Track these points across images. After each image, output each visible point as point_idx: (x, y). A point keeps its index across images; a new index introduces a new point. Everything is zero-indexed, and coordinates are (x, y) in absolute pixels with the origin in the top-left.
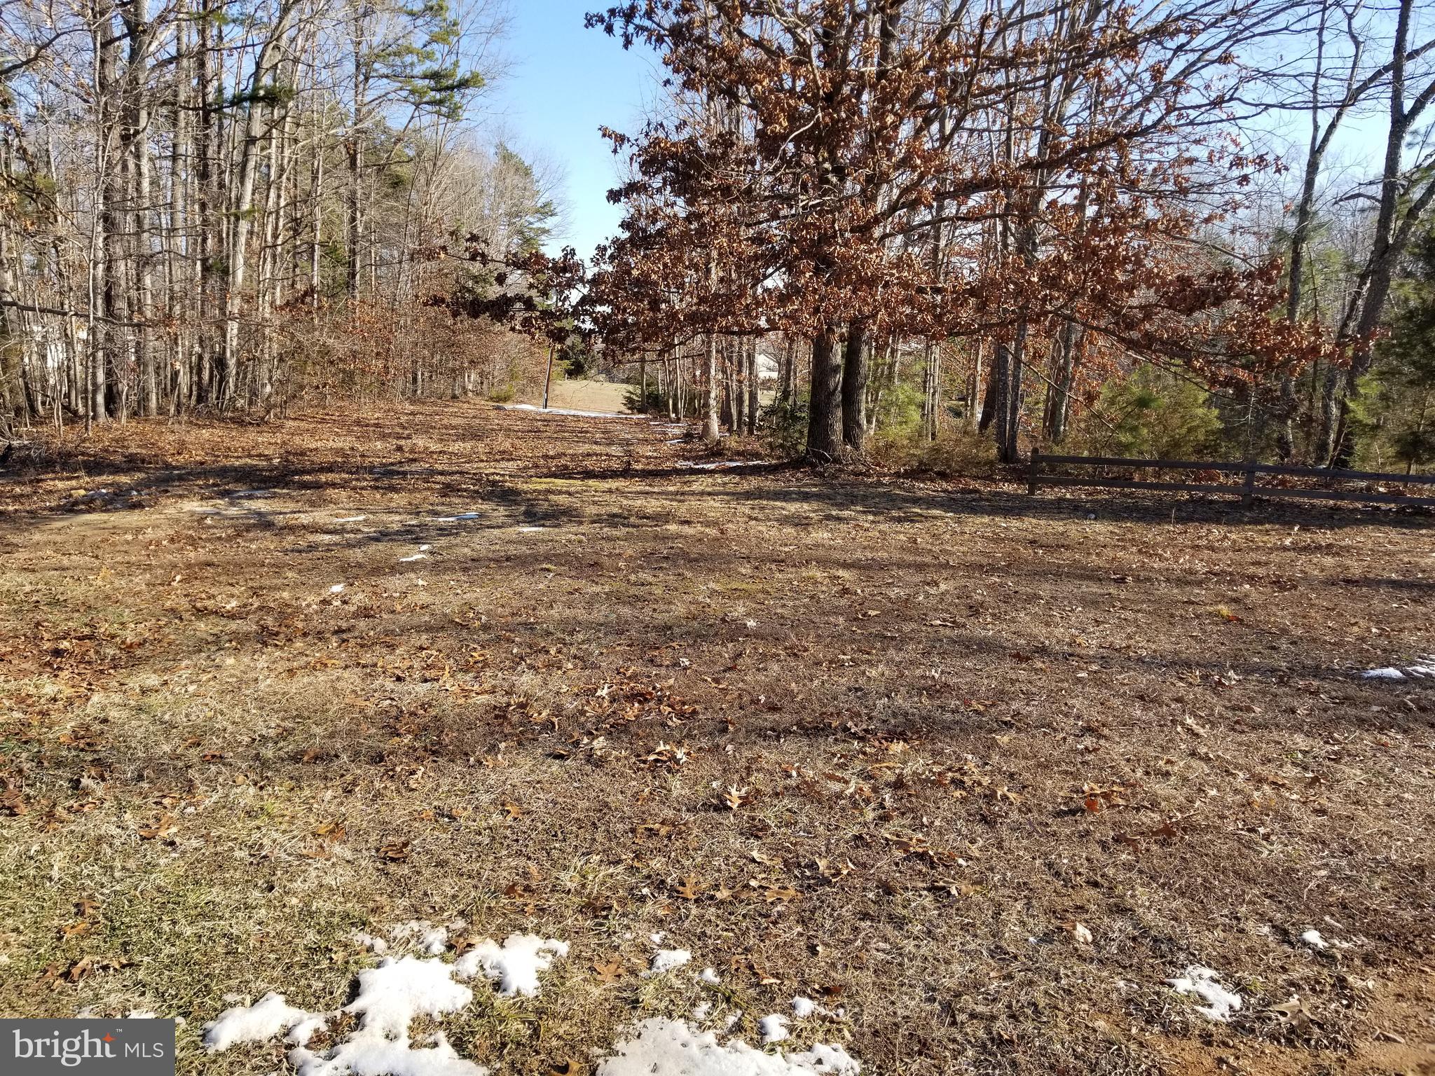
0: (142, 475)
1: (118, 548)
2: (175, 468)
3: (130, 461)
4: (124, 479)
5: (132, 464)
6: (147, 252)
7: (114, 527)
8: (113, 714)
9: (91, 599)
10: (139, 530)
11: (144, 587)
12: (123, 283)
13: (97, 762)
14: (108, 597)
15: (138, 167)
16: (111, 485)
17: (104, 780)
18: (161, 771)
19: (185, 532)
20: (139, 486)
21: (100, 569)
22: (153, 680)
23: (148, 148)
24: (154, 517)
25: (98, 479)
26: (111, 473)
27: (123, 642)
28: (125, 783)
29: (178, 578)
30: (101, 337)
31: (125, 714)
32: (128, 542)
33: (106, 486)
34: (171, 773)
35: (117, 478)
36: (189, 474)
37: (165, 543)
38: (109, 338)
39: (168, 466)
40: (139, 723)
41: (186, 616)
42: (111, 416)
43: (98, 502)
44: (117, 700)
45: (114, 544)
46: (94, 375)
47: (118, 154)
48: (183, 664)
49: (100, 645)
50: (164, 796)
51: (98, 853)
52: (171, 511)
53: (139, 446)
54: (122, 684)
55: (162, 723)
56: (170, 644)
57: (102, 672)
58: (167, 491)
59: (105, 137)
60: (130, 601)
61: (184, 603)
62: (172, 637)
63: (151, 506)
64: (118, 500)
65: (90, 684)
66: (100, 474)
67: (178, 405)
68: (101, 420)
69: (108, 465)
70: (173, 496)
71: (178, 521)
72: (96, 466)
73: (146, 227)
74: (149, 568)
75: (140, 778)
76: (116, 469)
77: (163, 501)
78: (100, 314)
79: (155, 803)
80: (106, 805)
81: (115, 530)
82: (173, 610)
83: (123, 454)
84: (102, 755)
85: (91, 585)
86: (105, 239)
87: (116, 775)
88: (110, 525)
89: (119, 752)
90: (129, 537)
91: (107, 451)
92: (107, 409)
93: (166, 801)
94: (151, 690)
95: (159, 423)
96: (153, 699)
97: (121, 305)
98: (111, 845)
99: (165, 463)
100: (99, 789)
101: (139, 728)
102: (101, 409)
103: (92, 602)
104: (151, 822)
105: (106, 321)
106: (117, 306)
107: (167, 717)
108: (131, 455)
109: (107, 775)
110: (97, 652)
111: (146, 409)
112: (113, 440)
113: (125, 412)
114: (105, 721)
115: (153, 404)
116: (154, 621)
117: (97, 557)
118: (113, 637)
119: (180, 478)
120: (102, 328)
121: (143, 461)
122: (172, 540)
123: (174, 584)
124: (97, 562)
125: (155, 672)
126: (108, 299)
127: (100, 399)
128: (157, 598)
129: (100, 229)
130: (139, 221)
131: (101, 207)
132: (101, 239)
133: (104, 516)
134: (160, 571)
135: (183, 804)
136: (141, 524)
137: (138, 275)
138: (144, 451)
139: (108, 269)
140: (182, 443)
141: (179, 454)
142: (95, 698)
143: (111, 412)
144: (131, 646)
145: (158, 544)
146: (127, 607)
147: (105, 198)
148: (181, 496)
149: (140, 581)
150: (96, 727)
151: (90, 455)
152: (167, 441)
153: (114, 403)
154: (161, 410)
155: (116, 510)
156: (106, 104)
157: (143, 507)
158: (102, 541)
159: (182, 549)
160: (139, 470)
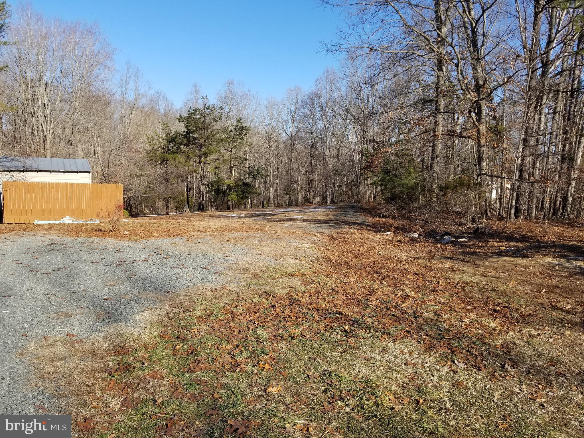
0: (528, 244)
1: (518, 273)
2: (542, 242)
3: (523, 238)
4: (520, 245)
5: (524, 239)
6: (539, 152)
7: (516, 264)
8: (518, 342)
9: (508, 292)
10: (527, 267)
11: (529, 291)
12: (528, 165)
13: (511, 360)
14: (514, 293)
15: (540, 118)
16: (515, 246)
17: (514, 368)
18: (537, 372)
19: (546, 271)
20: (527, 248)
21: (511, 280)
22: (534, 332)
23: (545, 111)
24: (533, 262)
25: (510, 243)
26: (515, 242)
27: (521, 313)
28: (523, 372)
29: (544, 290)
30: (516, 187)
31: (522, 343)
32: (522, 271)
33: (513, 247)
34: (542, 374)
35: (518, 244)
36: (547, 245)
37: (537, 274)
38: (519, 187)
39: (539, 241)
40: (528, 349)
41: (547, 307)
42: (516, 218)
43: (510, 253)
44: (519, 336)
45: (516, 271)
46: (512, 201)
47: (533, 114)
48: (547, 328)
49: (511, 311)
50: (539, 384)
51: (512, 398)
52: (540, 260)
53: (527, 232)
54: (520, 330)
55: (538, 352)
56: (540, 318)
57: (512, 323)
58: (539, 252)
59: (529, 109)
60: (524, 296)
61: (546, 302)
62: (542, 315)
63: (531, 258)
64: (517, 253)
65: (508, 327)
66: (511, 242)
67: (544, 216)
68: (512, 220)
69: (514, 238)
70: (541, 255)
71: (543, 266)
72: (509, 238)
73: (540, 143)
74: (531, 284)
75: (529, 372)
76: (517, 240)
77: (537, 256)
78: (517, 178)
79: (535, 385)
80: (515, 379)
81: (517, 265)
82: (541, 304)
83: (520, 235)
84: (513, 358)
85: (508, 287)
86: (523, 149)
87: (519, 368)
88: (515, 263)
89: (520, 358)
90: (523, 269)
91: (514, 232)
92: (515, 215)
93: (540, 386)
94: (533, 336)
95: (536, 223)
96: (535, 341)
97: (526, 174)
98: (517, 396)
99: (538, 240)
100: (513, 372)
101: (528, 351)
102: (513, 216)
103: (508, 293)
104: (533, 393)
105: (519, 181)
106: (524, 175)
107: (540, 350)
108: (524, 235)
109: (515, 366)
110: (510, 314)
111: (530, 216)
112: (517, 228)
113: (522, 217)
114: (514, 344)
115: (533, 214)
116: (533, 307)
117: (510, 275)
118: (517, 310)
119: (545, 247)
120: (517, 184)
121: (528, 238)
122: (541, 273)
123: (542, 293)
124: (510, 278)
125: (534, 329)
126: (521, 172)
127: (513, 211)
128: (534, 297)
129: (521, 144)
130: (538, 140)
131: (523, 136)
132: (521, 148)
133: (512, 259)
134: (536, 286)
135: (547, 390)
136: (528, 265)
137: (534, 162)
138: (529, 234)
139: (523, 160)
140: (545, 232)
141: (544, 237)
142: (511, 333)
143: (516, 216)
144: (524, 315)
145: (535, 274)
146: (522, 298)
147: (525, 132)
148: (545, 255)
149: (528, 288)
150: (511, 345)
151: (507, 234)
152: (539, 230)
153: (518, 213)
154: (536, 218)
155: (517, 257)
156: (530, 95)
157: (528, 257)
158: (512, 269)
159: (545, 278)
160: (527, 241)
